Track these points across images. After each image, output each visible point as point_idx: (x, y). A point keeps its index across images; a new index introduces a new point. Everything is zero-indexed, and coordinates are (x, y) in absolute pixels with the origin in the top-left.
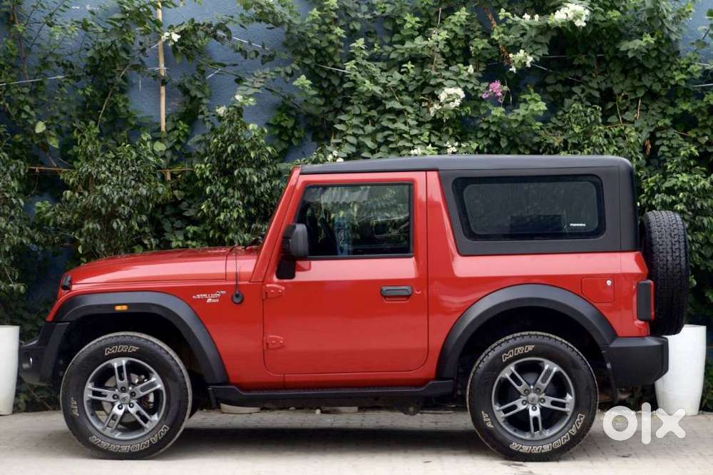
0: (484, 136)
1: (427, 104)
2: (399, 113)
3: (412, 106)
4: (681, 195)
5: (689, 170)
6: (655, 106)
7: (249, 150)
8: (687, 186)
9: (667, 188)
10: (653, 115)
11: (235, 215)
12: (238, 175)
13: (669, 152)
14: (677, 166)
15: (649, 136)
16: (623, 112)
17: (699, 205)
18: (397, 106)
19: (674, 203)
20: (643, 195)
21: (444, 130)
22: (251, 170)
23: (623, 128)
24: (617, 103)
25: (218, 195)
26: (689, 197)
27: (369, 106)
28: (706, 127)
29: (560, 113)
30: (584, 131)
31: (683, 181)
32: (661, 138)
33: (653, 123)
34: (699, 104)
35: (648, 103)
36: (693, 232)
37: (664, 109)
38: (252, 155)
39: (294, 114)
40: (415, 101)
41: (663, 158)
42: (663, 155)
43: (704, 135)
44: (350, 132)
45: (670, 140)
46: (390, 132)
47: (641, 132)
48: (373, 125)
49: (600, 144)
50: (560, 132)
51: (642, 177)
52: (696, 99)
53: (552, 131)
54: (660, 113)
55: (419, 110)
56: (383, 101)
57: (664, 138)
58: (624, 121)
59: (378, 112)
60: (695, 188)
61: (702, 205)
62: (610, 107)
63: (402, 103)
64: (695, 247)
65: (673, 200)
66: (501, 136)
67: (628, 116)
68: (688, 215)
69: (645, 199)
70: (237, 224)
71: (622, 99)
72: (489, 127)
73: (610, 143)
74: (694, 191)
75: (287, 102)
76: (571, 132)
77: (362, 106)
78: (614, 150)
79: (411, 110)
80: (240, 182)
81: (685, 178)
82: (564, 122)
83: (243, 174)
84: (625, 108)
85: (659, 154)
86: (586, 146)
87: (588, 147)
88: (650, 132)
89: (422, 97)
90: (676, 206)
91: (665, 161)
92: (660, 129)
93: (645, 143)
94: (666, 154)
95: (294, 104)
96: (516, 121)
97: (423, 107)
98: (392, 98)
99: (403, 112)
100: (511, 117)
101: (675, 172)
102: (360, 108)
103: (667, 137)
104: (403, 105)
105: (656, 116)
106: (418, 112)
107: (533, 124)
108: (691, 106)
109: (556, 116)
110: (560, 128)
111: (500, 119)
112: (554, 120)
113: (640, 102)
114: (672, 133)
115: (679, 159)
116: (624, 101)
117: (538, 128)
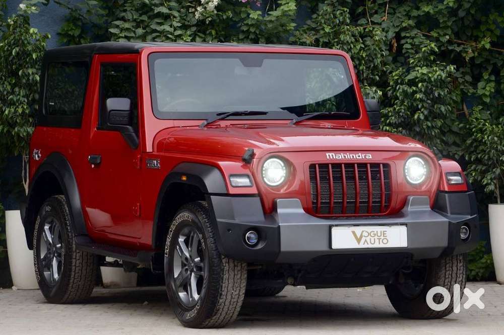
0: (245, 37)
1: (193, 10)
2: (167, 17)
3: (179, 11)
4: (420, 85)
5: (428, 64)
6: (401, 9)
7: (32, 52)
8: (426, 77)
9: (409, 80)
10: (399, 17)
11: (20, 110)
12: (22, 75)
13: (412, 49)
14: (419, 61)
15: (394, 35)
16: (371, 16)
17: (436, 95)
18: (164, 10)
19: (415, 92)
20: (390, 88)
21: (208, 32)
22: (34, 70)
23: (371, 29)
24: (367, 8)
25: (5, 93)
26: (427, 87)
27: (140, 12)
28: (447, 27)
29: (315, 16)
30: (335, 31)
31: (423, 74)
32: (405, 37)
33: (398, 25)
34: (440, 7)
35: (395, 7)
36: (433, 120)
37: (409, 11)
38: (34, 56)
39: (80, 24)
40: (183, 7)
41: (407, 55)
42: (407, 52)
43: (445, 35)
44: (123, 35)
45: (413, 38)
46: (158, 34)
47: (387, 32)
48: (144, 28)
49: (348, 42)
50: (313, 32)
51: (388, 71)
52: (438, 3)
53: (307, 31)
54: (405, 15)
55: (185, 15)
56: (153, 7)
57: (408, 37)
58: (373, 23)
59: (149, 18)
60: (432, 79)
61: (439, 95)
62: (360, 11)
63: (170, 9)
65: (413, 90)
66: (259, 36)
67: (376, 18)
68: (427, 103)
69: (391, 92)
70: (22, 119)
71: (371, 4)
72: (249, 29)
73: (357, 41)
74: (432, 81)
75: (74, 14)
76: (322, 32)
77: (134, 12)
78: (361, 47)
79: (176, 14)
80: (24, 81)
81: (425, 70)
82: (317, 24)
83: (27, 74)
84: (374, 11)
85: (404, 51)
86: (335, 44)
87: (337, 45)
88: (395, 32)
89: (189, 4)
90: (415, 95)
91: (409, 57)
92: (405, 29)
93: (392, 41)
94: (409, 51)
95: (80, 15)
96: (271, 21)
97: (189, 13)
98: (162, 5)
99: (170, 17)
100: (267, 18)
101: (416, 66)
102: (132, 14)
103: (411, 36)
104: (170, 11)
105: (401, 18)
106: (185, 17)
107: (288, 25)
108: (433, 9)
109: (311, 18)
110: (313, 29)
111: (258, 21)
112: (309, 22)
113: (388, 6)
114: (416, 33)
115: (421, 55)
116: (372, 5)
117: (293, 28)
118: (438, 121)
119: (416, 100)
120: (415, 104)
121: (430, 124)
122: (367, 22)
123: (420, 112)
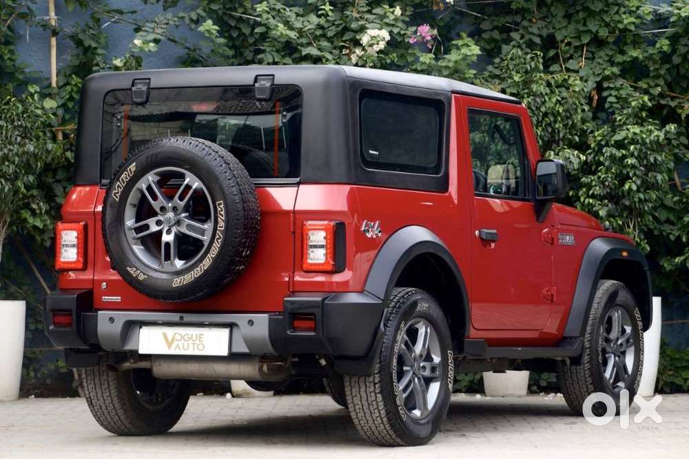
1: (348, 51)
2: (317, 60)
3: (331, 53)
4: (632, 148)
5: (640, 122)
6: (602, 53)
8: (638, 138)
9: (616, 142)
10: (599, 63)
13: (617, 103)
14: (627, 118)
15: (595, 85)
16: (566, 60)
17: (652, 160)
18: (314, 51)
19: (625, 157)
20: (590, 151)
23: (567, 77)
24: (559, 51)
26: (641, 150)
27: (283, 54)
28: (658, 77)
29: (497, 60)
30: (523, 80)
31: (635, 134)
32: (609, 88)
33: (599, 72)
34: (651, 51)
35: (593, 50)
36: (645, 191)
37: (612, 56)
40: (335, 48)
41: (610, 110)
42: (611, 107)
43: (657, 85)
45: (618, 90)
47: (586, 81)
49: (541, 94)
50: (497, 81)
51: (589, 131)
52: (647, 46)
53: (489, 79)
54: (608, 61)
55: (339, 58)
56: (299, 47)
57: (612, 89)
58: (568, 70)
59: (293, 60)
60: (648, 141)
61: (656, 160)
62: (552, 54)
63: (320, 49)
64: (648, 207)
65: (623, 154)
67: (572, 64)
68: (640, 170)
69: (592, 156)
71: (565, 46)
73: (552, 92)
74: (646, 143)
75: (193, 54)
76: (509, 81)
77: (275, 54)
78: (557, 100)
79: (330, 57)
81: (637, 129)
82: (502, 70)
84: (568, 55)
85: (607, 106)
86: (526, 96)
87: (528, 97)
88: (596, 82)
89: (343, 44)
90: (626, 160)
91: (613, 113)
92: (607, 78)
93: (591, 93)
94: (614, 105)
95: (200, 56)
96: (447, 67)
97: (343, 55)
98: (309, 44)
99: (321, 60)
100: (441, 63)
101: (625, 123)
102: (273, 56)
103: (615, 87)
104: (322, 52)
105: (602, 64)
106: (338, 60)
107: (466, 71)
108: (642, 53)
109: (493, 64)
110: (497, 77)
111: (429, 66)
112: (490, 68)
113: (585, 49)
114: (621, 83)
115: (630, 110)
116: (567, 48)
117: (472, 76)
118: (652, 193)
119: (625, 167)
120: (625, 172)
121: (642, 196)
122: (560, 69)
123: (630, 181)
